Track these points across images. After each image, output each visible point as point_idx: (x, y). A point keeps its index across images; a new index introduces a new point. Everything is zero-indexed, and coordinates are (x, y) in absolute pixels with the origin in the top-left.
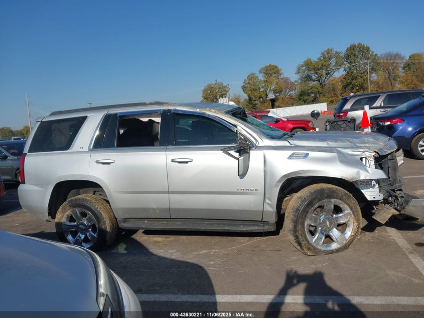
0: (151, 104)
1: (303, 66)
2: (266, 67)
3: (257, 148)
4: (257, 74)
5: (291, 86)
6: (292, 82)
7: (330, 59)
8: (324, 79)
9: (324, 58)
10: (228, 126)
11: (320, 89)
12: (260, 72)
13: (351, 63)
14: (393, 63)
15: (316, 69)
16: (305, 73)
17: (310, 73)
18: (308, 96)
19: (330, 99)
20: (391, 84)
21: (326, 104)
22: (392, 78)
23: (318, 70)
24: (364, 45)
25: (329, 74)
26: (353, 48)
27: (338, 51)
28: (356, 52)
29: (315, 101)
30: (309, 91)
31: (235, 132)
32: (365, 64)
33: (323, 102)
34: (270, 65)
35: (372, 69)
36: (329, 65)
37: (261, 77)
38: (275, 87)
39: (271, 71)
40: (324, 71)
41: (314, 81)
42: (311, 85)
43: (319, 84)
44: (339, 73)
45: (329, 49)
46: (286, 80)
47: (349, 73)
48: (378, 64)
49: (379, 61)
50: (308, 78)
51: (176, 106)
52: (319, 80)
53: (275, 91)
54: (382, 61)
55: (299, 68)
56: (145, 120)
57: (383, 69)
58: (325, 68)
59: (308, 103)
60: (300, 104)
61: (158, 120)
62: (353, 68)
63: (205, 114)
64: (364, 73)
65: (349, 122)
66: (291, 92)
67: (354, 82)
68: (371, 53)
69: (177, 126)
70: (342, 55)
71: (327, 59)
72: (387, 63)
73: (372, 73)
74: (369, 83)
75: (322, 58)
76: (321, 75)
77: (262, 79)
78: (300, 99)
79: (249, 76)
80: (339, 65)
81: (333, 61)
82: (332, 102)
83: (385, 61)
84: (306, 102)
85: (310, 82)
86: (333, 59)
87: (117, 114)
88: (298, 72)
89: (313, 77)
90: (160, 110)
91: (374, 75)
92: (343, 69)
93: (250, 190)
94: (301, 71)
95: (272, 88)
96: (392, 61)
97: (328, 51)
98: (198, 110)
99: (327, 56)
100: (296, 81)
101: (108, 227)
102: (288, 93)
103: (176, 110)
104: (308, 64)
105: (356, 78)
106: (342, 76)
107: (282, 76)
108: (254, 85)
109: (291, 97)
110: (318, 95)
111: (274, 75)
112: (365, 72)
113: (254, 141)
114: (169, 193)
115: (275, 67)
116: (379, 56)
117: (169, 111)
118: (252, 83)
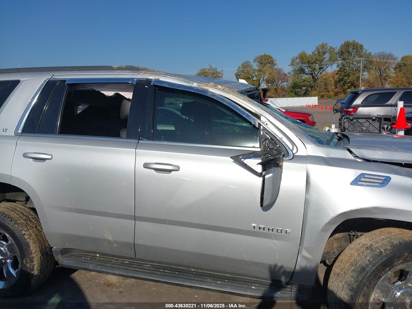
0: (120, 69)
1: (297, 58)
2: (260, 56)
3: (295, 158)
4: (252, 63)
5: (284, 77)
6: (285, 74)
7: (324, 53)
8: (316, 73)
9: (319, 52)
10: (244, 116)
11: (312, 83)
12: (255, 61)
13: (344, 59)
14: (386, 63)
15: (310, 63)
16: (299, 66)
17: (304, 66)
18: (300, 88)
19: (321, 94)
20: (382, 84)
21: (317, 97)
22: (383, 78)
23: (312, 63)
24: (358, 43)
25: (322, 68)
26: (347, 45)
27: (333, 47)
28: (350, 50)
29: (306, 94)
30: (302, 84)
31: (257, 126)
32: (359, 62)
33: (314, 96)
34: (265, 54)
35: (365, 67)
36: (323, 60)
37: (255, 66)
38: (268, 77)
39: (266, 61)
40: (317, 65)
41: (307, 74)
42: (304, 78)
43: (311, 78)
44: (332, 69)
45: (323, 44)
46: (279, 71)
47: (342, 70)
48: (371, 62)
49: (372, 60)
50: (302, 71)
51: (159, 75)
52: (312, 74)
53: (268, 82)
54: (375, 60)
55: (293, 61)
56: (109, 93)
57: (376, 68)
58: (318, 62)
59: (299, 96)
60: (291, 96)
61: (129, 95)
62: (346, 65)
63: (207, 91)
64: (356, 70)
65: (373, 120)
66: (283, 83)
67: (346, 78)
68: (364, 51)
69: (159, 108)
70: (336, 51)
71: (321, 54)
72: (379, 62)
73: (364, 71)
74: (360, 81)
75: (316, 52)
76: (315, 69)
77: (256, 68)
78: (292, 91)
79: (243, 64)
80: (332, 60)
81: (327, 56)
82: (323, 96)
83: (378, 60)
84: (297, 95)
85: (303, 75)
86: (327, 54)
87: (64, 81)
88: (292, 64)
89: (306, 70)
90: (133, 79)
91: (366, 73)
92: (336, 65)
93: (275, 231)
94: (295, 64)
95: (265, 78)
96: (385, 60)
97: (323, 46)
98: (195, 85)
99: (321, 51)
100: (288, 73)
101: (36, 267)
102: (280, 84)
103: (158, 81)
104: (302, 57)
105: (348, 76)
106: (335, 71)
107: (276, 67)
108: (248, 73)
109: (283, 89)
110: (310, 89)
111: (268, 65)
112: (358, 70)
113: (290, 146)
114: (135, 218)
115: (270, 57)
116: (372, 54)
117: (148, 81)
118: (245, 71)
